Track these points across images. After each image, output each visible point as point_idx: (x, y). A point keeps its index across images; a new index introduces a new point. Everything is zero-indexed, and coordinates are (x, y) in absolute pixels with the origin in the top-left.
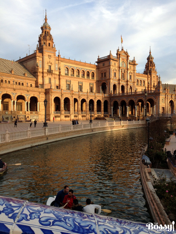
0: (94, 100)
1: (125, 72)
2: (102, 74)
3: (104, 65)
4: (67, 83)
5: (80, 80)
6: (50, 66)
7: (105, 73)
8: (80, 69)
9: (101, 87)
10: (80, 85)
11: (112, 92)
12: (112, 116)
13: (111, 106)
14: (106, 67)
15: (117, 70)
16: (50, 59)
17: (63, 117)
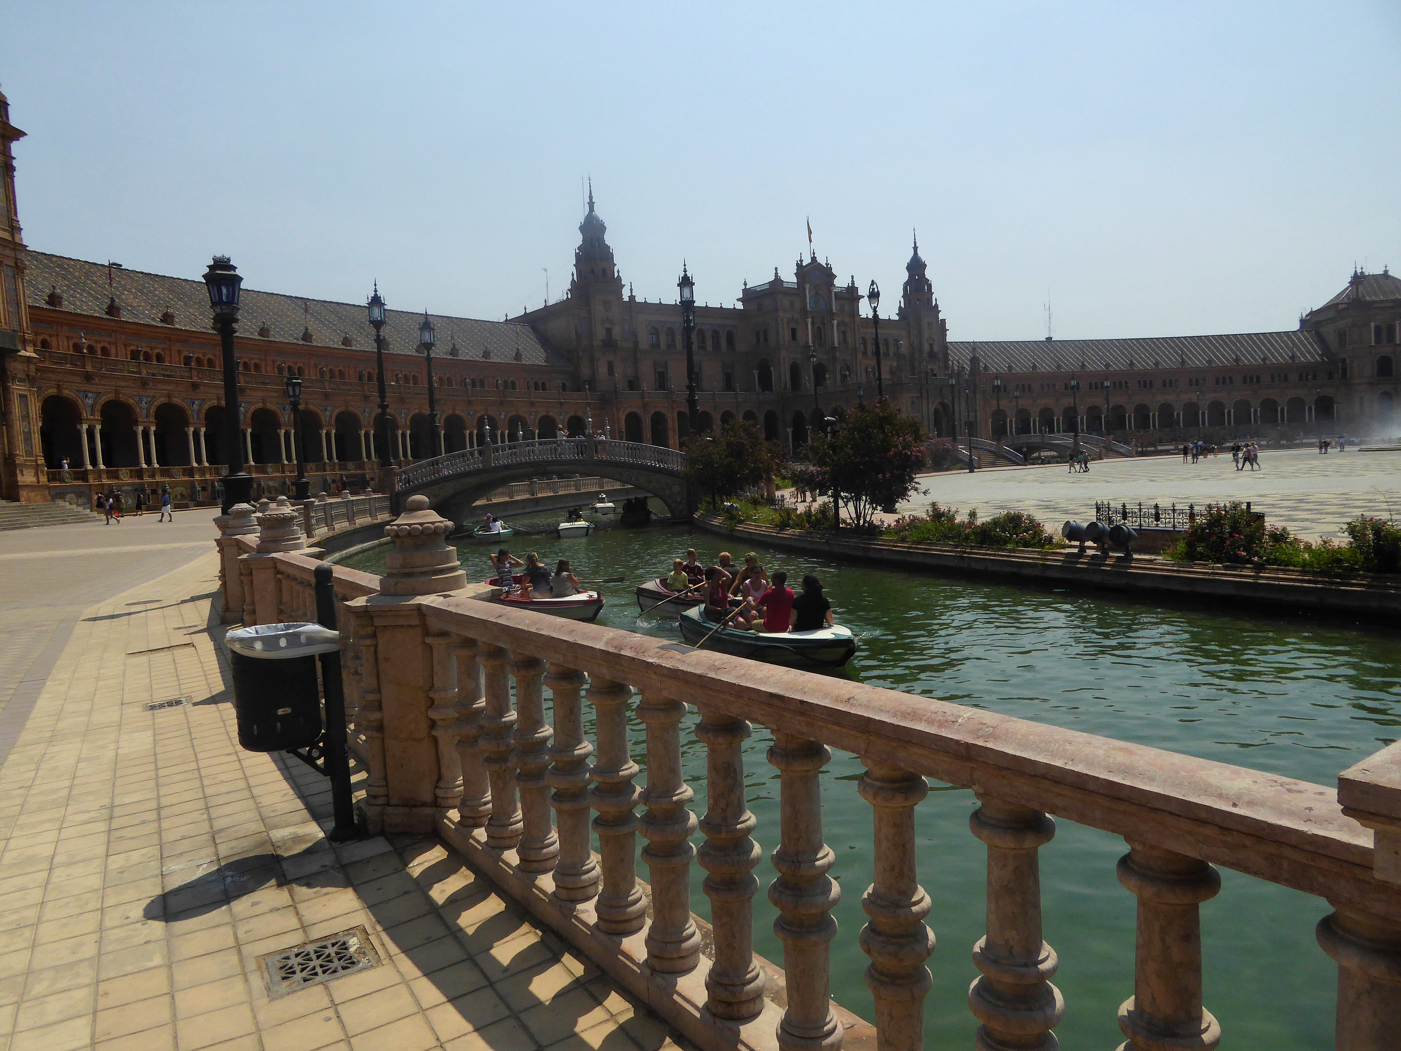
0: (734, 411)
1: (824, 324)
2: (758, 334)
3: (760, 307)
4: (659, 370)
6: (609, 331)
7: (766, 332)
9: (756, 372)
11: (789, 385)
13: (785, 425)
14: (766, 313)
15: (800, 321)
16: (607, 310)
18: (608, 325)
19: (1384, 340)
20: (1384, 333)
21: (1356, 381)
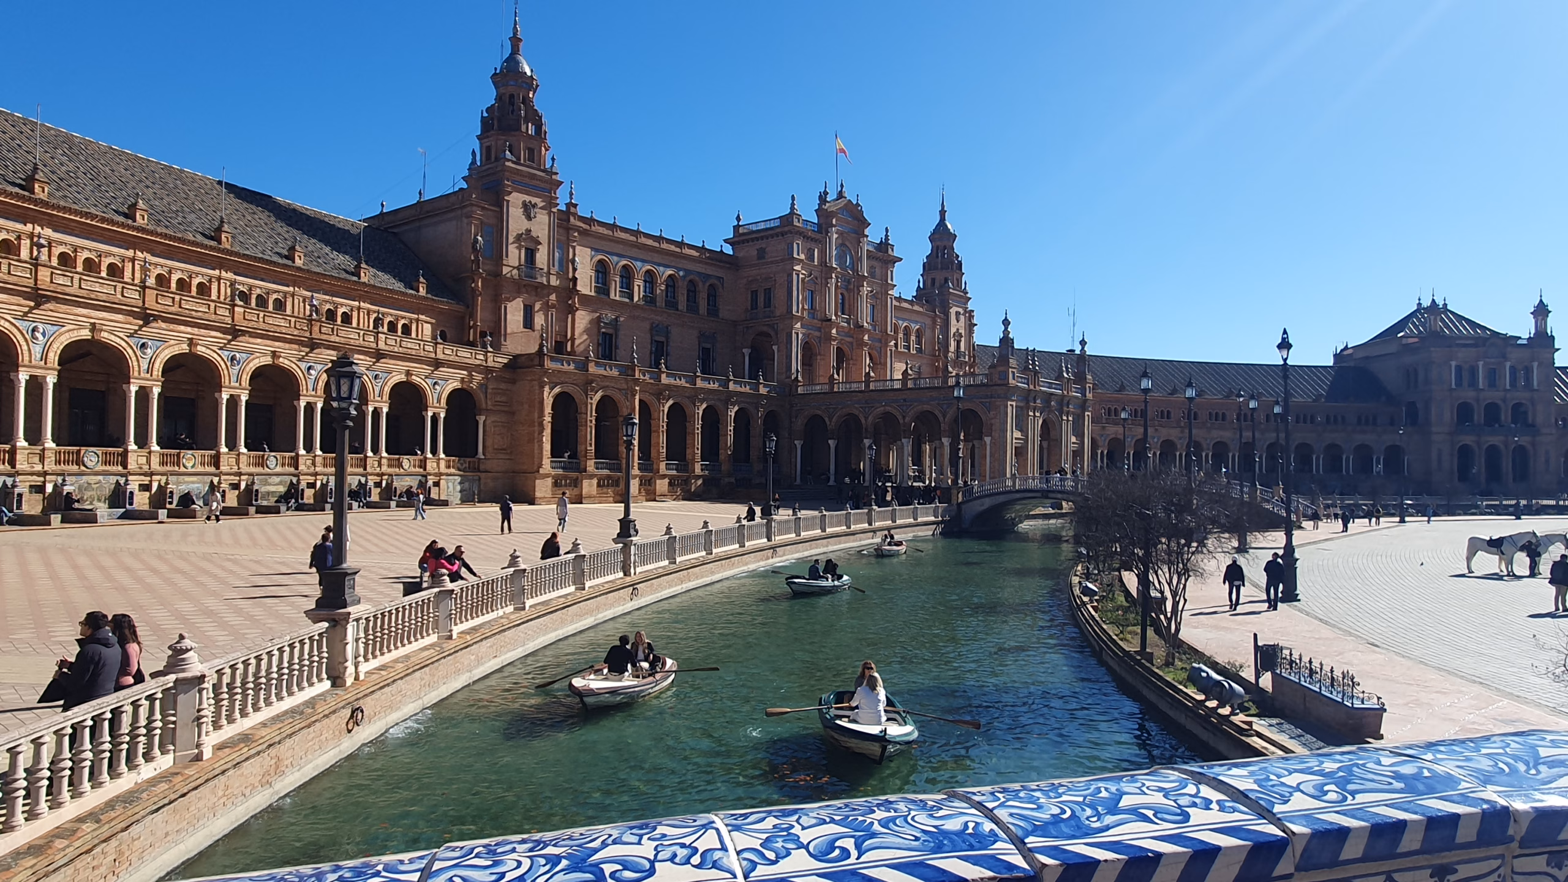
1: (849, 291)
2: (754, 293)
3: (761, 254)
5: (659, 318)
6: (531, 254)
7: (768, 292)
9: (746, 351)
10: (657, 338)
12: (799, 481)
13: (792, 435)
14: (772, 262)
15: (819, 280)
16: (529, 219)
17: (590, 485)
18: (531, 246)
19: (1465, 383)
20: (1465, 375)
21: (1434, 429)
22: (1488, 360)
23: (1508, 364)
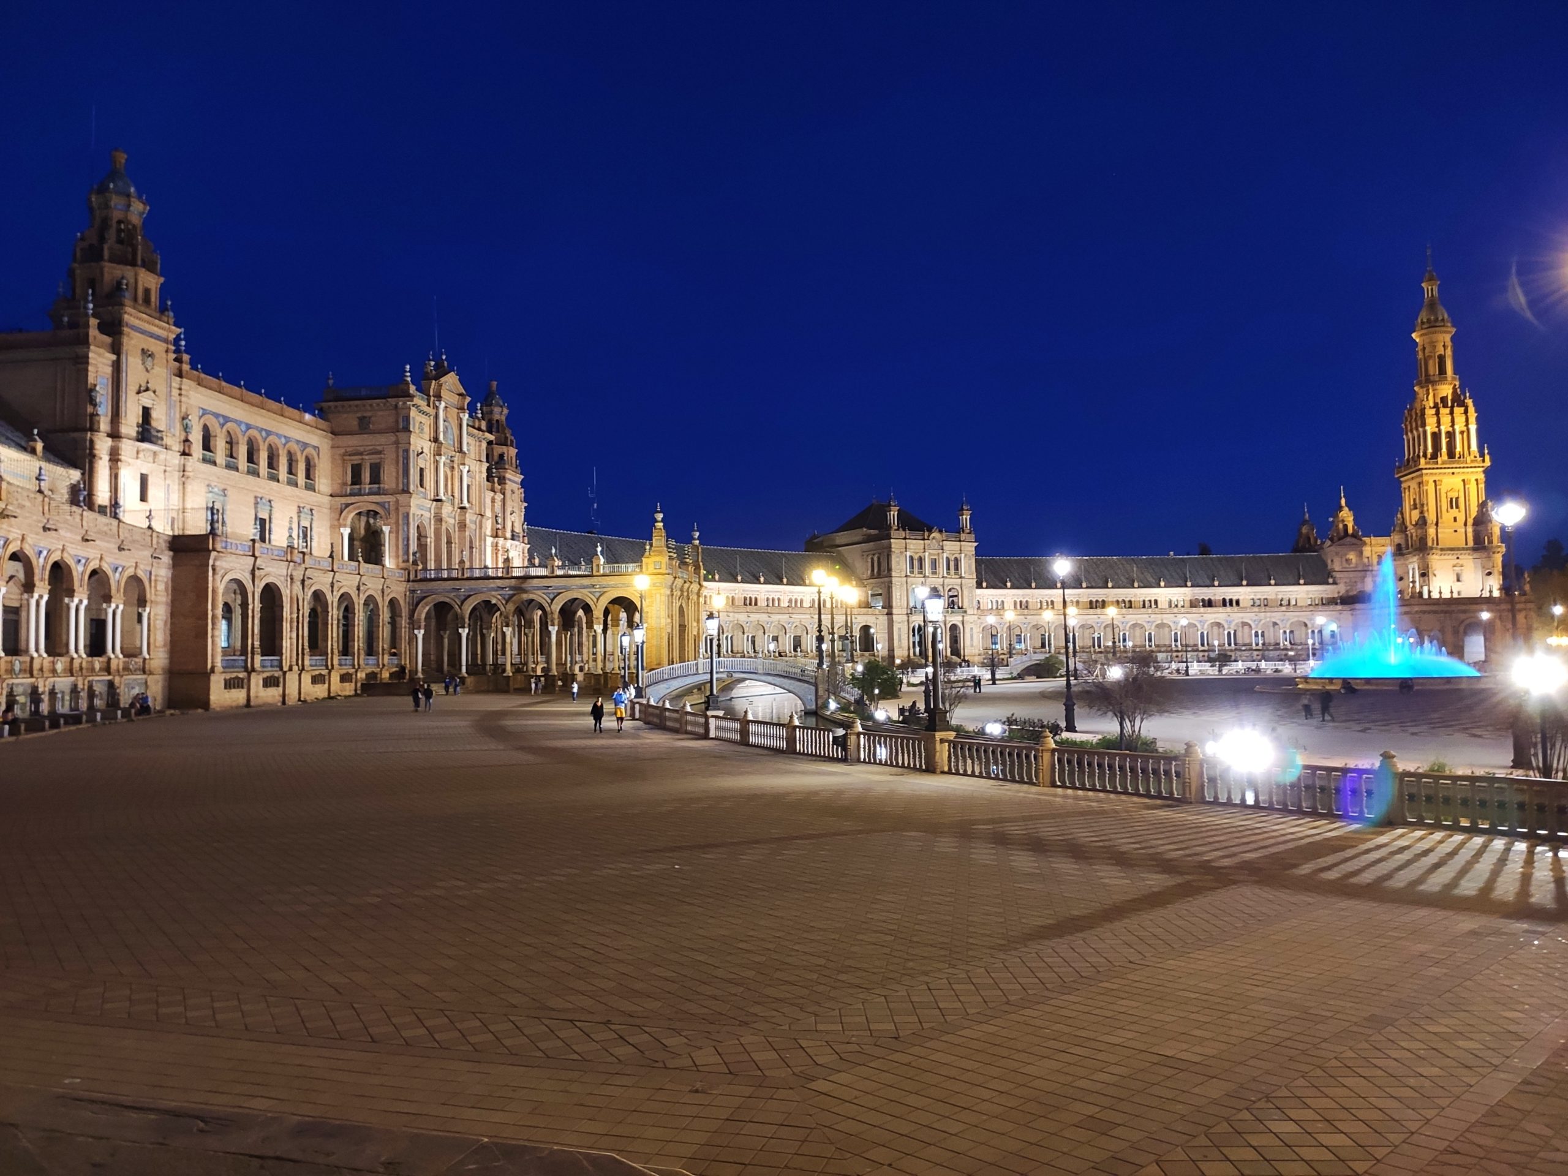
0: (354, 594)
1: (452, 469)
3: (365, 424)
8: (264, 434)
9: (345, 532)
10: (260, 515)
12: (420, 675)
13: (413, 624)
14: (380, 434)
15: (428, 458)
16: (147, 371)
17: (257, 685)
18: (145, 400)
19: (916, 570)
20: (916, 563)
21: (894, 611)
22: (931, 551)
23: (945, 555)
